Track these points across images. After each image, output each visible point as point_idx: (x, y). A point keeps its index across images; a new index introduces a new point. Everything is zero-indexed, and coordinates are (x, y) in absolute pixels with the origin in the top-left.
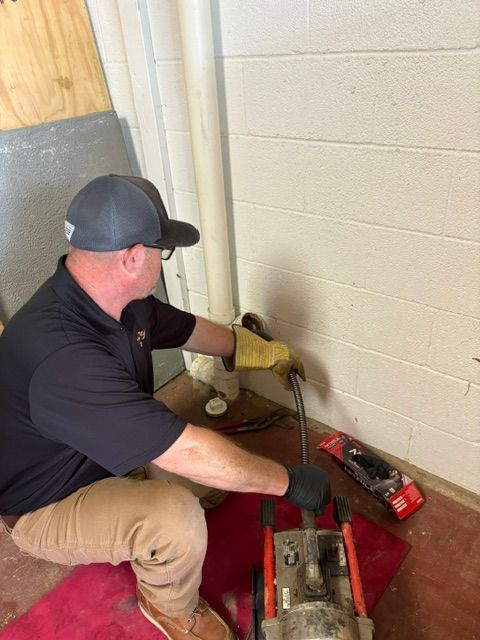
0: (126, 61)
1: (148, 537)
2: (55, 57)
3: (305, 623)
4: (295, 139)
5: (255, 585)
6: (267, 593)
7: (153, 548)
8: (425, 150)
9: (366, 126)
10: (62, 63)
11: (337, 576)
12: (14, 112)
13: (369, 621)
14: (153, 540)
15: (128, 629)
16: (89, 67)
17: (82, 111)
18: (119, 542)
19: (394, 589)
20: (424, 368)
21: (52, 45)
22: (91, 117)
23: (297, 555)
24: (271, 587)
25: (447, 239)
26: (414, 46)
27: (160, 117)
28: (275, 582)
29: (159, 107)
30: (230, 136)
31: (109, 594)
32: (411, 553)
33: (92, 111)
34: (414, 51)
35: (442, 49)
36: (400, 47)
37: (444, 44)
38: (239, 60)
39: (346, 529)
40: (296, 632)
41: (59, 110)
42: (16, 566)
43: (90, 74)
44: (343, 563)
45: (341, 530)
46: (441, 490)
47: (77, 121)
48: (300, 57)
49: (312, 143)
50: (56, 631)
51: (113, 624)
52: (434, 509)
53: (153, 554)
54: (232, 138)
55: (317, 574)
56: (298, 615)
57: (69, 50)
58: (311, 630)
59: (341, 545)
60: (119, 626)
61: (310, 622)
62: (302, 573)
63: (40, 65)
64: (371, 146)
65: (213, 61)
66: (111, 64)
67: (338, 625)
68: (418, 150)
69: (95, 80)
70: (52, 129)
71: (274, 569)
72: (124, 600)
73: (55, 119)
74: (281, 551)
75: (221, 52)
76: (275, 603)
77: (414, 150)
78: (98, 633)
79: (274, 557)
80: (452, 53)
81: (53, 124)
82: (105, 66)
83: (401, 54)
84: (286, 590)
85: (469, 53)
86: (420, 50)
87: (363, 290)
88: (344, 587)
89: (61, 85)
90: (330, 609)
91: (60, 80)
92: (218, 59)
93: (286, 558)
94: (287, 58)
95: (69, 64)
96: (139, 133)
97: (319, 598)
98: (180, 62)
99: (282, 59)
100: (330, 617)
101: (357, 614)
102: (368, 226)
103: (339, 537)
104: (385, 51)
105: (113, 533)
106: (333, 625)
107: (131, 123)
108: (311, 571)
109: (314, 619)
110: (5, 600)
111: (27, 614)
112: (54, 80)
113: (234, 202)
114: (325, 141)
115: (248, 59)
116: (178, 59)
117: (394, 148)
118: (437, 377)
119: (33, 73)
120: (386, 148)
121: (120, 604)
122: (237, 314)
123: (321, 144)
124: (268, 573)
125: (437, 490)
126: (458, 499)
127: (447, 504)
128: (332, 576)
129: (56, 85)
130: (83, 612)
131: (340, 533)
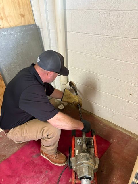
0: (39, 10)
1: (46, 131)
2: (20, 8)
3: (82, 158)
4: (85, 33)
5: (70, 150)
6: (72, 151)
7: (48, 134)
8: (119, 37)
9: (104, 30)
10: (22, 10)
11: (91, 148)
12: (8, 23)
13: (98, 159)
14: (48, 132)
15: (36, 162)
16: (29, 11)
17: (27, 24)
18: (39, 133)
19: (106, 154)
20: (117, 97)
21: (19, 5)
22: (29, 25)
23: (81, 142)
24: (74, 150)
25: (124, 62)
26: (117, 9)
27: (48, 26)
28: (75, 149)
29: (48, 23)
30: (67, 32)
31: (31, 153)
32: (111, 145)
33: (30, 24)
34: (117, 10)
35: (124, 10)
36: (113, 9)
37: (124, 9)
38: (70, 11)
39: (94, 137)
40: (79, 160)
41: (21, 23)
42: (6, 146)
43: (29, 13)
44: (93, 145)
45: (93, 137)
46: (120, 130)
47: (26, 26)
48: (87, 11)
49: (89, 35)
50: (16, 163)
51: (32, 161)
52: (118, 134)
53: (48, 136)
54: (68, 32)
55: (85, 146)
56: (80, 156)
57: (24, 6)
58: (83, 159)
59: (92, 141)
60: (33, 161)
61: (83, 157)
62: (82, 146)
63: (16, 10)
64: (105, 36)
65: (63, 11)
66: (35, 11)
67: (90, 158)
68: (117, 37)
69: (31, 15)
70: (19, 28)
71: (75, 146)
72: (35, 155)
73: (19, 25)
74: (77, 141)
75: (66, 9)
76: (75, 153)
77: (116, 37)
78: (28, 163)
79: (75, 143)
80: (127, 11)
81: (19, 27)
82: (33, 11)
83: (113, 11)
84: (77, 151)
85: (131, 11)
86: (119, 10)
87: (101, 75)
88: (92, 150)
89: (21, 16)
90: (88, 155)
91: (21, 15)
92: (65, 11)
93: (78, 143)
94: (83, 11)
95: (24, 10)
96: (42, 30)
97: (86, 152)
98: (54, 11)
99: (82, 11)
100: (88, 157)
101: (95, 157)
102: (103, 58)
103: (92, 139)
104: (109, 10)
105: (37, 131)
106: (88, 158)
107: (40, 27)
108: (84, 145)
109: (84, 157)
110: (3, 154)
111: (9, 158)
112: (19, 15)
113: (68, 50)
114: (93, 34)
115: (73, 11)
116: (54, 10)
117: (111, 37)
118: (120, 99)
119: (14, 12)
120: (109, 37)
121: (34, 156)
122: (68, 81)
123: (92, 35)
124: (73, 147)
125: (119, 130)
126: (124, 132)
127: (121, 133)
128: (89, 148)
129: (20, 16)
130: (24, 158)
131: (92, 138)
